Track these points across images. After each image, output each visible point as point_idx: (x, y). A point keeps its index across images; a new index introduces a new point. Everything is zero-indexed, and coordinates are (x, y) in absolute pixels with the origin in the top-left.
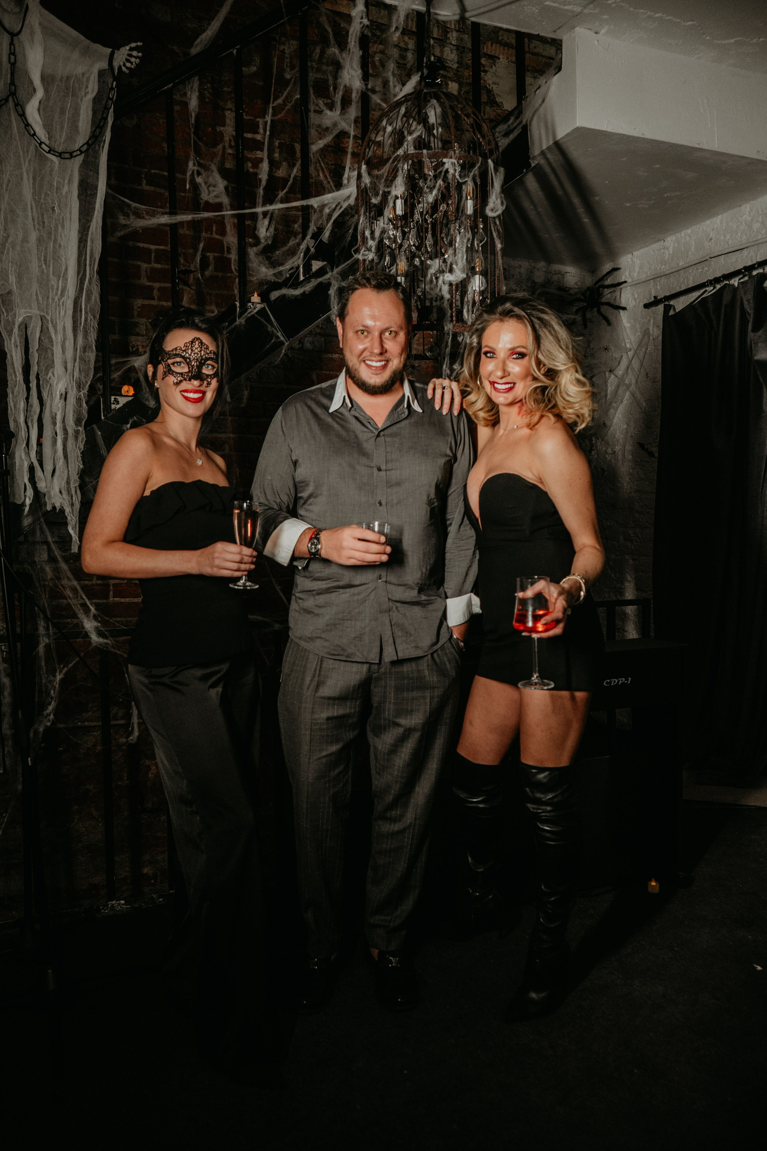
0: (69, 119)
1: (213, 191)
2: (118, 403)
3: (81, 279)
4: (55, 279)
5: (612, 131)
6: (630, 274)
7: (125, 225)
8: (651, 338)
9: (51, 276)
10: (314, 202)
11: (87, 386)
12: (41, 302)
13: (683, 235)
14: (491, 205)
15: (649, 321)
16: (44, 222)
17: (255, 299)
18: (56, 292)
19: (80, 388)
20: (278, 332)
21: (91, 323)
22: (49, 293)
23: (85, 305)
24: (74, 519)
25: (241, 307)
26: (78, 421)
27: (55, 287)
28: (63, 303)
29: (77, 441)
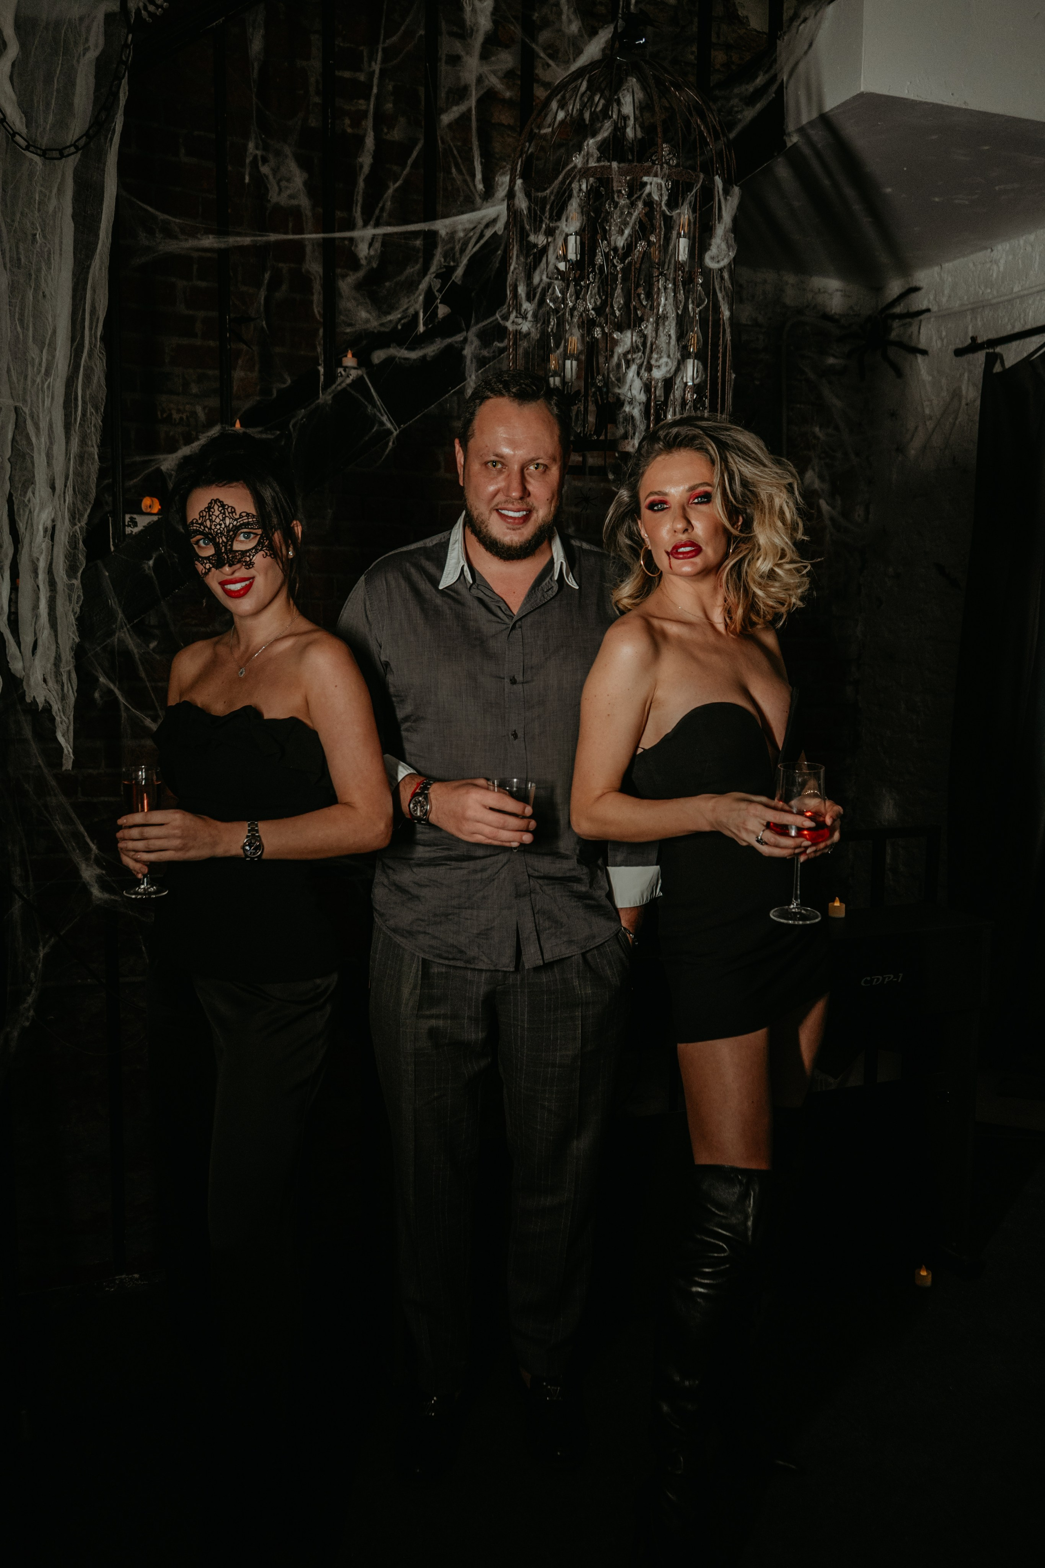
0: (58, 91)
1: (287, 188)
2: (135, 524)
3: (76, 350)
4: (36, 348)
5: (916, 98)
6: (935, 299)
7: (148, 248)
8: (964, 402)
9: (30, 344)
10: (442, 226)
11: (86, 516)
12: (16, 381)
13: (1022, 242)
14: (713, 250)
15: (962, 375)
16: (19, 259)
17: (349, 360)
18: (37, 369)
19: (74, 518)
20: (382, 415)
21: (91, 419)
22: (26, 369)
23: (83, 390)
24: (66, 720)
25: (325, 375)
26: (71, 570)
27: (37, 361)
28: (48, 387)
29: (70, 601)
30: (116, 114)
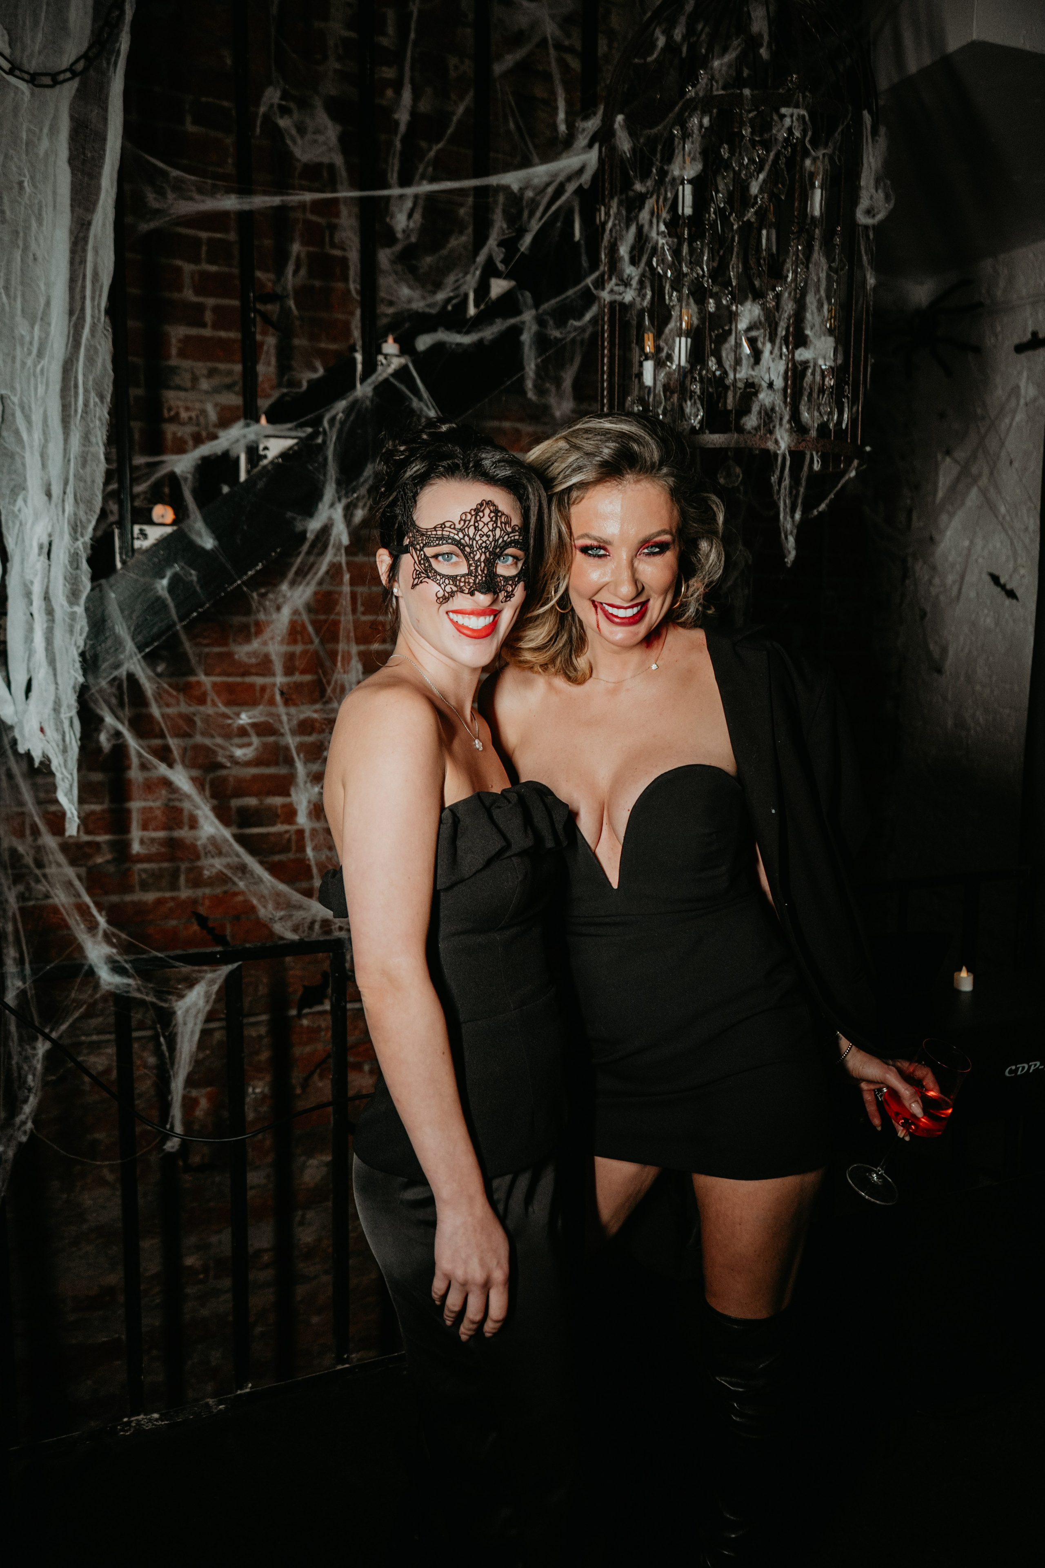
0: (48, 5)
1: (313, 142)
2: (146, 537)
3: (75, 326)
4: (26, 323)
6: (989, 291)
7: (157, 212)
8: (1022, 402)
9: (19, 319)
10: (512, 179)
11: (90, 529)
14: (864, 203)
15: (1020, 373)
16: (3, 212)
17: (390, 347)
18: (28, 349)
19: (76, 532)
20: (429, 409)
21: (95, 411)
22: (14, 349)
23: (84, 375)
24: (69, 777)
25: (364, 363)
26: (73, 595)
27: (27, 339)
28: (42, 370)
29: (71, 632)
30: (122, 31)
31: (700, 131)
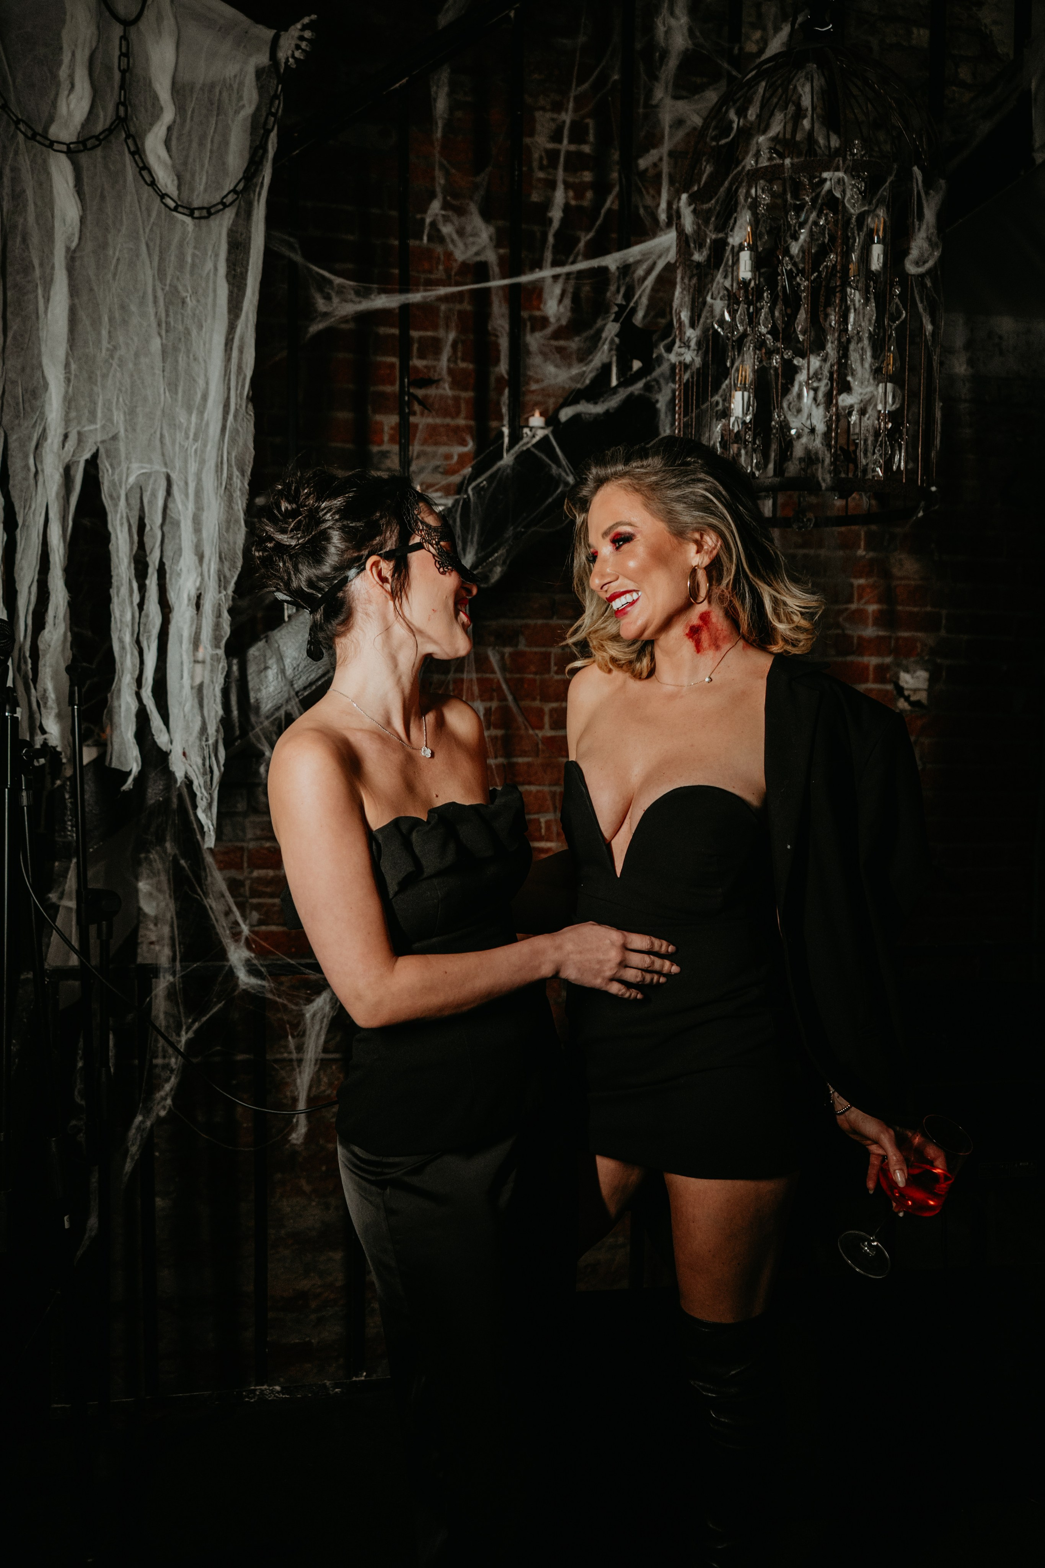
0: (211, 151)
1: (472, 244)
4: (185, 412)
7: (326, 315)
9: (179, 410)
10: (612, 261)
11: (232, 584)
14: (914, 252)
16: (170, 324)
17: (536, 420)
18: (187, 434)
19: (221, 585)
20: (568, 475)
21: (237, 484)
22: (175, 435)
23: (228, 453)
24: (209, 796)
25: (511, 435)
26: (216, 640)
28: (197, 451)
29: (215, 671)
30: (266, 166)
31: (746, 200)
